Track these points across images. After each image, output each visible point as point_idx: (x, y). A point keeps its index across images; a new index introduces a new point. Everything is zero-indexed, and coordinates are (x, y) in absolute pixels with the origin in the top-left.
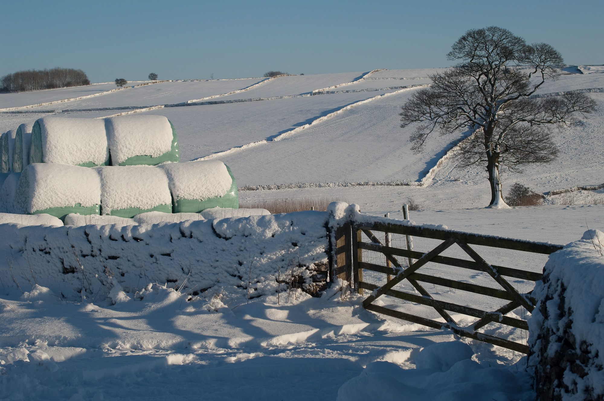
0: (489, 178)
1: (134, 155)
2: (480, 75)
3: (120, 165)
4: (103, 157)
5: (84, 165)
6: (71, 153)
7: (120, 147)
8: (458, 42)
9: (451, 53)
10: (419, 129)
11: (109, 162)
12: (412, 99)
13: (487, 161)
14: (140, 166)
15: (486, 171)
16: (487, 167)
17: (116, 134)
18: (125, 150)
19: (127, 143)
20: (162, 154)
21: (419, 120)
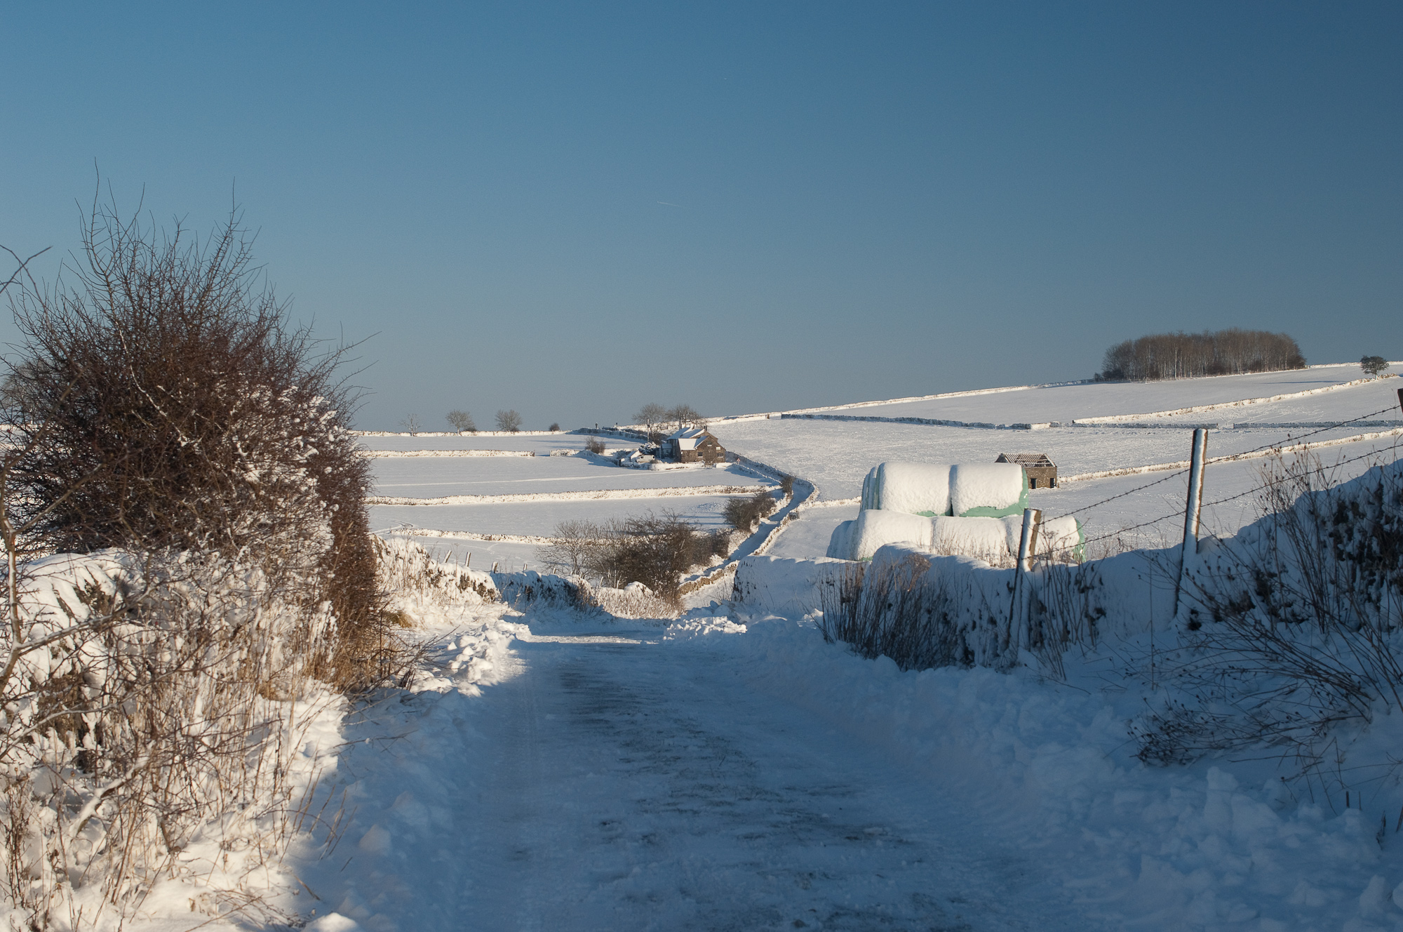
1: (975, 506)
3: (960, 516)
4: (944, 507)
5: (922, 514)
6: (908, 501)
7: (961, 496)
11: (950, 513)
14: (982, 518)
17: (958, 482)
18: (966, 500)
19: (969, 493)
20: (1007, 506)
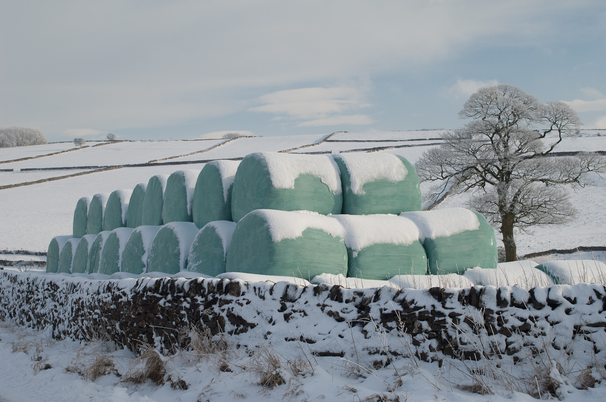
0: (502, 239)
2: (494, 134)
8: (470, 100)
9: (462, 111)
10: (432, 189)
12: (423, 158)
13: (501, 222)
15: (500, 232)
16: (502, 228)
21: (431, 179)
